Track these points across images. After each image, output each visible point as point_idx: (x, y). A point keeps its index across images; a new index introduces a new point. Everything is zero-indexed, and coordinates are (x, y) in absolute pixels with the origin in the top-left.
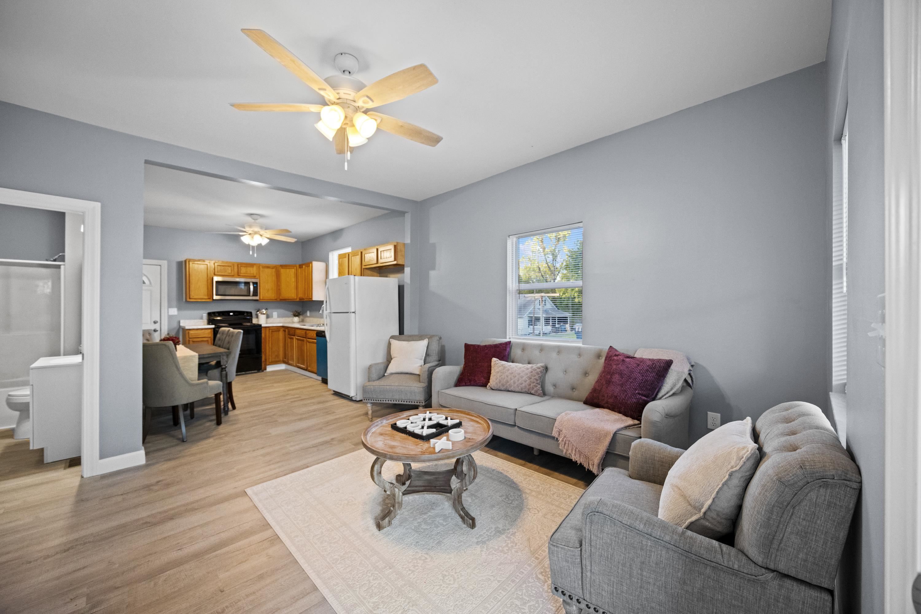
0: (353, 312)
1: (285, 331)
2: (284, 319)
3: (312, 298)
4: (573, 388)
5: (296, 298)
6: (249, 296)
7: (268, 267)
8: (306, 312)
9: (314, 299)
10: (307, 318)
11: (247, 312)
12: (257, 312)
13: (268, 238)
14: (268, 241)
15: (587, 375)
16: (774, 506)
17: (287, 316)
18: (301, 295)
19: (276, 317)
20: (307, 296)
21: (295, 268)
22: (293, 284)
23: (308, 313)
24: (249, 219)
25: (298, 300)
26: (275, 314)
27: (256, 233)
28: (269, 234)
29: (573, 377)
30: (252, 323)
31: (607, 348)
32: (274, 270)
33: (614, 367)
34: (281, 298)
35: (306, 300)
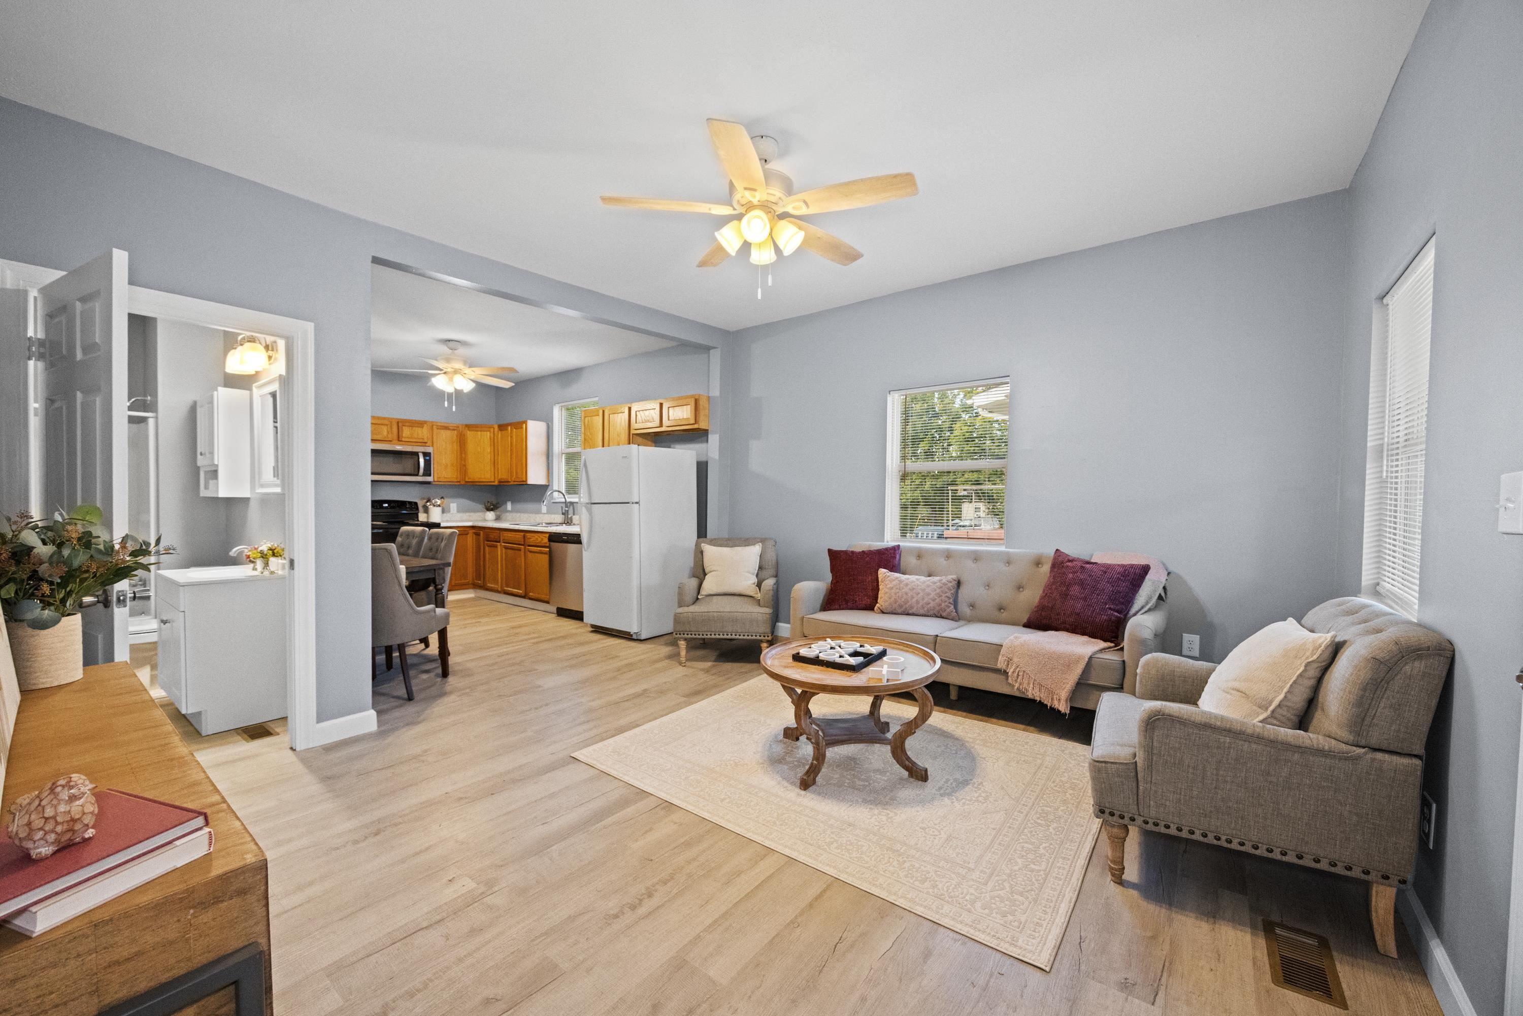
0: (637, 503)
1: (477, 534)
2: (467, 514)
3: (526, 481)
4: (1001, 608)
5: (493, 480)
6: (417, 475)
7: (446, 428)
8: (505, 503)
9: (531, 481)
10: (508, 514)
11: (410, 503)
12: (427, 502)
13: (473, 381)
14: (472, 385)
15: (1021, 589)
16: (1367, 684)
17: (475, 511)
18: (503, 475)
19: (455, 511)
20: (517, 477)
21: (492, 430)
22: (488, 457)
23: (509, 506)
24: (444, 349)
25: (496, 483)
26: (453, 506)
27: (456, 372)
28: (477, 373)
29: (1001, 592)
30: (418, 520)
31: (1051, 552)
32: (456, 432)
33: (1071, 576)
34: (467, 480)
35: (512, 483)
